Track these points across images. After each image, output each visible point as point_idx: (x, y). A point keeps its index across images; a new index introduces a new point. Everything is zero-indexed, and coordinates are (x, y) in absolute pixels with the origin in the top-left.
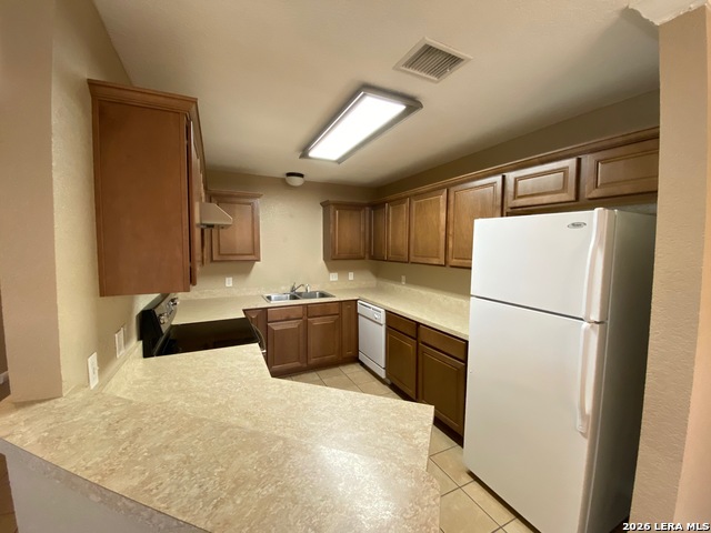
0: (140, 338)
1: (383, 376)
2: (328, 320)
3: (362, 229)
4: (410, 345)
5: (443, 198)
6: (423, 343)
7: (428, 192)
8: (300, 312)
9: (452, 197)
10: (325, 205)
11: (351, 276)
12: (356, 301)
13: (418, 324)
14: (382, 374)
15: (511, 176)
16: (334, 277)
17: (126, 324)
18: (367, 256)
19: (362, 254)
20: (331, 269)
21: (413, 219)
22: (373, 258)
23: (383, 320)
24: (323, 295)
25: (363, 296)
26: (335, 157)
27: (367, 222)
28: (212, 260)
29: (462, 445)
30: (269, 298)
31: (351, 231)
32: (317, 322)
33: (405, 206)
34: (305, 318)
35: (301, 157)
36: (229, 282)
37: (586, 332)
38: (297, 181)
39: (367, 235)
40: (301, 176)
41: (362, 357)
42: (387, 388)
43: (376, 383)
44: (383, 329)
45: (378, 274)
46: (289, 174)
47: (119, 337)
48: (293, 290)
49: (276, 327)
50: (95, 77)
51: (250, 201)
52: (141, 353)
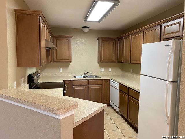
0: (28, 83)
1: (118, 111)
2: (97, 87)
3: (114, 49)
4: (126, 97)
5: (142, 35)
6: (130, 96)
7: (137, 32)
8: (85, 82)
9: (144, 35)
10: (98, 39)
11: (110, 70)
12: (109, 79)
13: (129, 88)
14: (117, 110)
15: (163, 25)
16: (102, 70)
17: (24, 77)
18: (116, 61)
19: (114, 60)
20: (101, 66)
21: (132, 44)
22: (118, 62)
23: (118, 87)
24: (96, 77)
25: (112, 78)
26: (98, 20)
27: (117, 46)
28: (54, 62)
29: (137, 132)
30: (75, 77)
31: (109, 50)
32: (92, 87)
33: (129, 39)
34: (88, 85)
35: (85, 21)
36: (61, 70)
37: (167, 85)
38: (86, 30)
39: (116, 51)
40: (88, 27)
41: (111, 104)
42: (119, 116)
43: (116, 114)
44: (118, 91)
45: (122, 69)
46: (83, 27)
47: (22, 80)
48: (85, 74)
49: (77, 88)
50: (17, 8)
51: (68, 39)
52: (28, 87)
